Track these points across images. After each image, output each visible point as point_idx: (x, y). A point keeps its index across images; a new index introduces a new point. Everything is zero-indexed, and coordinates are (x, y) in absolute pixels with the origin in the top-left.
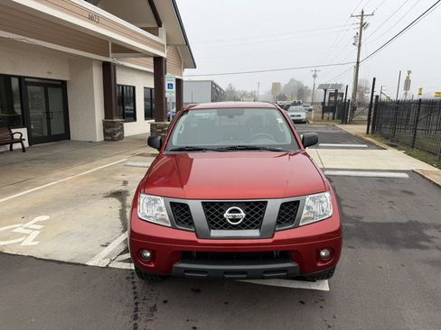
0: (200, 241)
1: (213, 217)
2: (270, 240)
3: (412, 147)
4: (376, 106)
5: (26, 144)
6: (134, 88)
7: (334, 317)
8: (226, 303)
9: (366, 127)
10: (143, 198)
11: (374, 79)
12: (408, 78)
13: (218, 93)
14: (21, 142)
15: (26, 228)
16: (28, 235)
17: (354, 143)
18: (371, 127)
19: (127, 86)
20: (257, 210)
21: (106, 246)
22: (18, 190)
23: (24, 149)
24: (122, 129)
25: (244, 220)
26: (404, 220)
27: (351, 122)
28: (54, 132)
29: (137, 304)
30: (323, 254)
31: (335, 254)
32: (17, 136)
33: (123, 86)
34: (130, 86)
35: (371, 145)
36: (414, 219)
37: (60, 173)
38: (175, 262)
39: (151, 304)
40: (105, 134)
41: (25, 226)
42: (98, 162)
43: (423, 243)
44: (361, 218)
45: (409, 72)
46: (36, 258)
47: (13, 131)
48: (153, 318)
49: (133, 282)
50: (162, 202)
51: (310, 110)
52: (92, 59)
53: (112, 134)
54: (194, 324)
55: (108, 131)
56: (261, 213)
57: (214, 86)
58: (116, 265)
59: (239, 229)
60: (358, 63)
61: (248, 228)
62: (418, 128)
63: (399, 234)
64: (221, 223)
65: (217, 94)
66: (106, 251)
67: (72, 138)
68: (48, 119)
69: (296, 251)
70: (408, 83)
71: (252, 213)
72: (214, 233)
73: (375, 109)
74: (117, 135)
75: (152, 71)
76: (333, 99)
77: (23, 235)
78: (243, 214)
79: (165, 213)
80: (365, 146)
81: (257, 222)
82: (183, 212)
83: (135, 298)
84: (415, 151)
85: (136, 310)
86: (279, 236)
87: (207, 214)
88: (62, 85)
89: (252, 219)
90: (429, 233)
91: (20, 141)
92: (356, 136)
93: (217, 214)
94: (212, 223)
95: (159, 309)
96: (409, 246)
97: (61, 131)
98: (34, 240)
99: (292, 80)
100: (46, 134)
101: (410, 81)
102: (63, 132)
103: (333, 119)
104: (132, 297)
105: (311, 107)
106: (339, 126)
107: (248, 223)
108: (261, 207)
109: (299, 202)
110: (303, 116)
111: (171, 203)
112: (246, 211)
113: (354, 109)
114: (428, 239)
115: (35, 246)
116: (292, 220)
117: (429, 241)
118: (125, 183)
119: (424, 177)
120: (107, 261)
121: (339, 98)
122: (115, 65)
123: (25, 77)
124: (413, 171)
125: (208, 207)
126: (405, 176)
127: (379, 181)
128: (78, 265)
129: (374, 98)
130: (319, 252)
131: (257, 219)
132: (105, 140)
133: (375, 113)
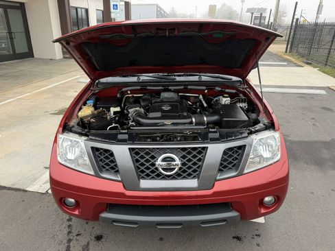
0: (128, 193)
1: (142, 165)
2: (210, 192)
3: (325, 65)
4: (296, 27)
8: (161, 239)
9: (286, 46)
10: (62, 140)
11: (297, 3)
13: (162, 15)
17: (275, 61)
18: (289, 46)
19: (80, 8)
20: (195, 157)
25: (180, 169)
26: (328, 139)
28: (18, 51)
29: (69, 241)
30: (267, 199)
33: (76, 9)
34: (83, 8)
35: (290, 63)
38: (102, 212)
44: (288, 136)
50: (82, 145)
56: (200, 160)
57: (159, 10)
59: (174, 178)
61: (184, 178)
63: (325, 154)
64: (153, 172)
67: (35, 56)
68: (11, 39)
70: (320, 7)
71: (189, 160)
72: (145, 183)
73: (295, 31)
78: (178, 162)
79: (86, 158)
80: (285, 63)
81: (195, 171)
82: (108, 158)
83: (69, 233)
84: (328, 69)
85: (68, 249)
86: (219, 187)
87: (135, 161)
88: (21, 6)
89: (190, 168)
92: (276, 55)
93: (147, 161)
94: (143, 172)
97: (26, 50)
99: (223, 5)
104: (66, 232)
107: (184, 171)
108: (200, 153)
109: (244, 146)
111: (92, 148)
112: (182, 158)
116: (236, 167)
121: (263, 21)
124: (329, 88)
125: (137, 153)
126: (323, 92)
127: (300, 97)
128: (19, 190)
129: (295, 20)
130: (263, 199)
131: (195, 167)
132: (64, 57)
133: (294, 34)
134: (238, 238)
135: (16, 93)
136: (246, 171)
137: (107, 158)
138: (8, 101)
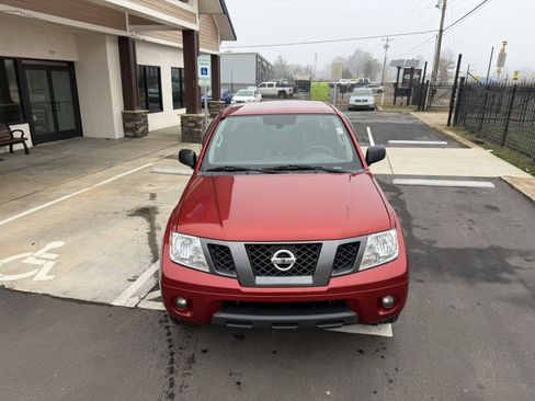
0: (244, 289)
1: (258, 261)
2: (325, 288)
3: (501, 145)
5: (29, 143)
6: (159, 68)
7: (397, 370)
8: (274, 352)
9: (447, 115)
10: (176, 238)
11: (460, 56)
12: (503, 50)
13: (264, 68)
14: (23, 142)
15: (38, 258)
16: (40, 267)
17: (431, 139)
18: (453, 115)
19: (150, 67)
20: (309, 253)
21: (134, 280)
22: (25, 207)
23: (27, 151)
24: (146, 123)
25: (295, 265)
26: (485, 245)
27: (429, 109)
28: (62, 128)
29: (172, 354)
30: (386, 300)
31: (400, 300)
32: (17, 135)
33: (145, 68)
34: (154, 67)
35: (452, 142)
36: (496, 243)
37: (73, 183)
38: (214, 312)
39: (188, 354)
40: (126, 129)
41: (37, 254)
42: (119, 167)
43: (505, 275)
44: (434, 242)
45: (505, 43)
46: (53, 297)
47: (12, 128)
48: (191, 371)
49: (167, 327)
50: (197, 242)
51: (380, 91)
52: (105, 34)
53: (134, 128)
54: (237, 379)
55: (129, 125)
56: (315, 257)
57: (260, 61)
58: (145, 305)
59: (289, 275)
60: (441, 31)
61: (299, 275)
62: (512, 117)
63: (478, 264)
64: (268, 268)
65: (263, 71)
66: (135, 287)
67: (85, 134)
68: (54, 111)
69: (355, 300)
70: (502, 57)
71: (304, 257)
72: (260, 280)
74: (140, 130)
75: (181, 45)
76: (408, 77)
77: (35, 267)
78: (293, 258)
79: (202, 256)
80: (445, 143)
81: (310, 268)
82: (224, 255)
83: (170, 346)
84: (505, 150)
85: (172, 361)
86: (334, 283)
87: (251, 258)
88: (69, 67)
89: (304, 264)
90: (512, 261)
91: (22, 140)
92: (434, 129)
93: (263, 257)
94: (258, 268)
95: (198, 360)
96: (488, 280)
97: (71, 126)
98: (48, 274)
99: (358, 52)
100: (52, 130)
101: (505, 55)
102: (74, 127)
103: (408, 104)
104: (167, 345)
105: (381, 88)
106: (415, 114)
107: (300, 268)
108: (315, 249)
109: (359, 243)
110: (371, 101)
111: (208, 245)
112: (297, 254)
113: (434, 92)
114: (510, 270)
115: (50, 281)
116: (351, 264)
117: (512, 273)
118: (153, 196)
119: (512, 187)
120: (136, 300)
121: (416, 76)
122: (134, 41)
123: (21, 59)
124: (500, 179)
125: (252, 250)
126: (490, 185)
127: (458, 192)
128: (102, 304)
129: (459, 80)
130: (381, 299)
131: (310, 264)
132: (126, 136)
133: (459, 100)
134: (361, 351)
135: (71, 188)
136: (361, 268)
137: (222, 255)
138: (62, 198)
